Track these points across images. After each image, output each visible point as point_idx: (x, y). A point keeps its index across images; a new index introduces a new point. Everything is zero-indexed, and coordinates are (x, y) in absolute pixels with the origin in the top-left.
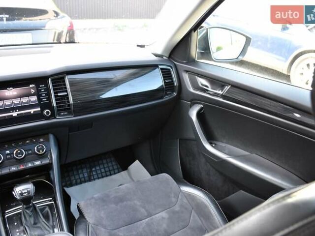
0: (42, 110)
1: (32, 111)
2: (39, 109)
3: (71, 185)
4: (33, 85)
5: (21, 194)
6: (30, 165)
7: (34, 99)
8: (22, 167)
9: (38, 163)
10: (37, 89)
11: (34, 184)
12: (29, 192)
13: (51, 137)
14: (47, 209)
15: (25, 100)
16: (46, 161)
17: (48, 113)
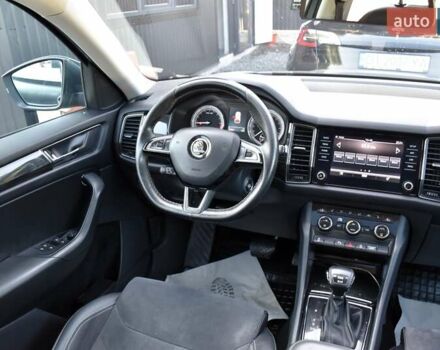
0: (403, 180)
1: (388, 177)
2: (399, 177)
3: (410, 296)
4: (401, 143)
5: (336, 279)
6: (361, 247)
7: (396, 161)
8: (350, 246)
9: (372, 248)
10: (405, 149)
11: (357, 273)
12: (345, 281)
13: (403, 221)
14: (360, 313)
15: (383, 160)
16: (383, 251)
17: (408, 186)
